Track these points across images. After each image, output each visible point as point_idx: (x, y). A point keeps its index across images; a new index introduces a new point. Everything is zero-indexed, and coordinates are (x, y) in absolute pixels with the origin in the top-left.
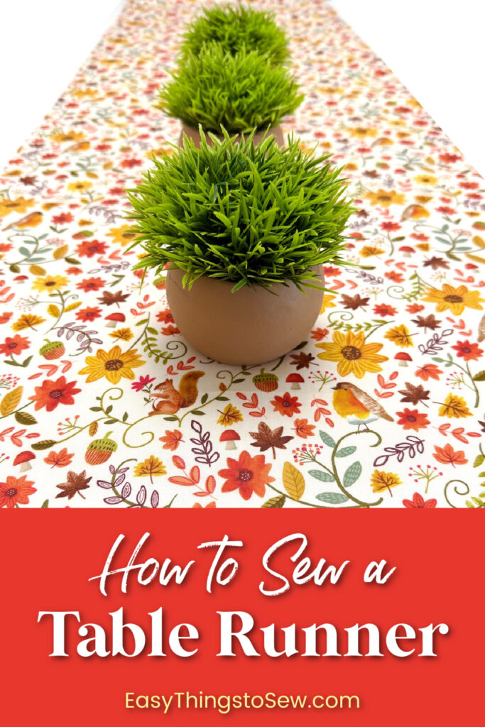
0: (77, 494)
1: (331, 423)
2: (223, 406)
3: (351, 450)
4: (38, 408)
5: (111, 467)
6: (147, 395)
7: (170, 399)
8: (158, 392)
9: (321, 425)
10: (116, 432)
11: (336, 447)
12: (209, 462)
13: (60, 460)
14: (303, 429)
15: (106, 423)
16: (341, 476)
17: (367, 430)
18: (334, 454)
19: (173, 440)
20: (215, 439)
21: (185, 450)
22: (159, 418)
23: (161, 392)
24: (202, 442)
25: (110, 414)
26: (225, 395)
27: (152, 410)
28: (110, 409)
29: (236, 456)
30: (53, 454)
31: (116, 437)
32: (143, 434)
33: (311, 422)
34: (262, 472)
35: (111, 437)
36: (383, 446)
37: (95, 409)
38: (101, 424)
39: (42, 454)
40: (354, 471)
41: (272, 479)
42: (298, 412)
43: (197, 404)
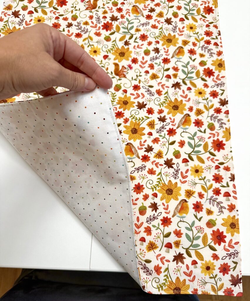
0: (70, 27)
1: (129, 16)
2: (103, 10)
3: (133, 23)
4: (58, 6)
5: (77, 22)
6: (84, 4)
7: (90, 6)
8: (87, 4)
9: (127, 16)
10: (78, 13)
11: (129, 22)
12: (99, 23)
13: (66, 19)
14: (122, 17)
15: (75, 10)
16: (129, 28)
17: (138, 19)
18: (128, 24)
19: (91, 17)
20: (101, 18)
21: (94, 20)
22: (88, 11)
23: (88, 4)
24: (98, 18)
25: (76, 8)
26: (104, 7)
27: (86, 9)
28: (76, 7)
29: (106, 22)
30: (64, 18)
31: (78, 15)
32: (84, 15)
33: (125, 15)
34: (111, 26)
35: (76, 14)
36: (140, 23)
37: (72, 7)
38: (74, 11)
39: (61, 18)
40: (132, 27)
41: (113, 28)
42: (122, 12)
43: (97, 8)
